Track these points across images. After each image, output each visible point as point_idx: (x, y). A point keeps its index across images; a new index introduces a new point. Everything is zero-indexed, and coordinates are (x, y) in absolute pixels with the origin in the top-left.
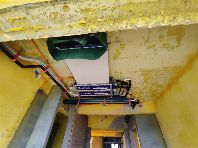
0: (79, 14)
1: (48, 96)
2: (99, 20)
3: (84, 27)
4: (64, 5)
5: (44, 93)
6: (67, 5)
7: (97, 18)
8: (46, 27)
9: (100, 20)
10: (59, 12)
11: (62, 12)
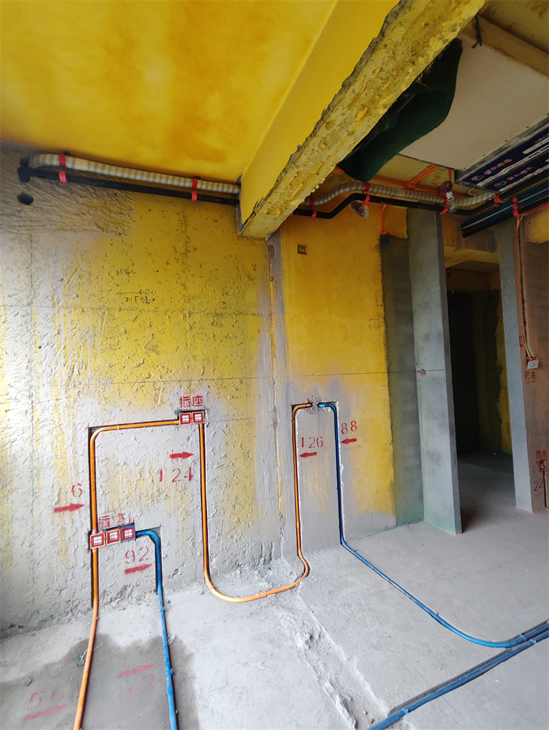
0: (349, 112)
1: (408, 239)
2: (384, 88)
3: (370, 115)
4: (325, 124)
5: (395, 239)
6: (328, 121)
7: (378, 89)
8: (324, 160)
9: (386, 86)
10: (325, 135)
11: (329, 131)
